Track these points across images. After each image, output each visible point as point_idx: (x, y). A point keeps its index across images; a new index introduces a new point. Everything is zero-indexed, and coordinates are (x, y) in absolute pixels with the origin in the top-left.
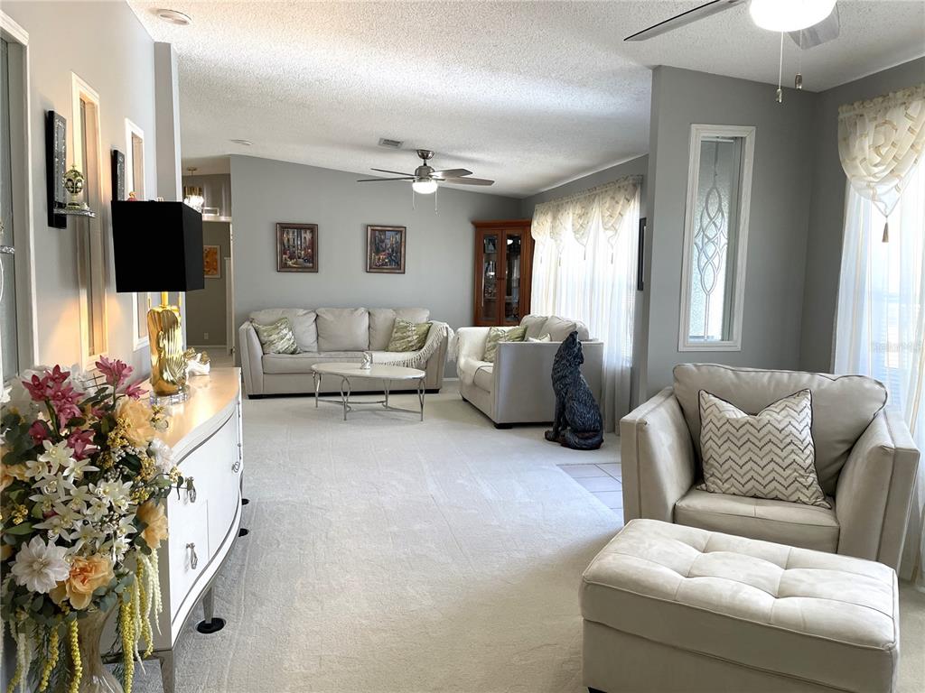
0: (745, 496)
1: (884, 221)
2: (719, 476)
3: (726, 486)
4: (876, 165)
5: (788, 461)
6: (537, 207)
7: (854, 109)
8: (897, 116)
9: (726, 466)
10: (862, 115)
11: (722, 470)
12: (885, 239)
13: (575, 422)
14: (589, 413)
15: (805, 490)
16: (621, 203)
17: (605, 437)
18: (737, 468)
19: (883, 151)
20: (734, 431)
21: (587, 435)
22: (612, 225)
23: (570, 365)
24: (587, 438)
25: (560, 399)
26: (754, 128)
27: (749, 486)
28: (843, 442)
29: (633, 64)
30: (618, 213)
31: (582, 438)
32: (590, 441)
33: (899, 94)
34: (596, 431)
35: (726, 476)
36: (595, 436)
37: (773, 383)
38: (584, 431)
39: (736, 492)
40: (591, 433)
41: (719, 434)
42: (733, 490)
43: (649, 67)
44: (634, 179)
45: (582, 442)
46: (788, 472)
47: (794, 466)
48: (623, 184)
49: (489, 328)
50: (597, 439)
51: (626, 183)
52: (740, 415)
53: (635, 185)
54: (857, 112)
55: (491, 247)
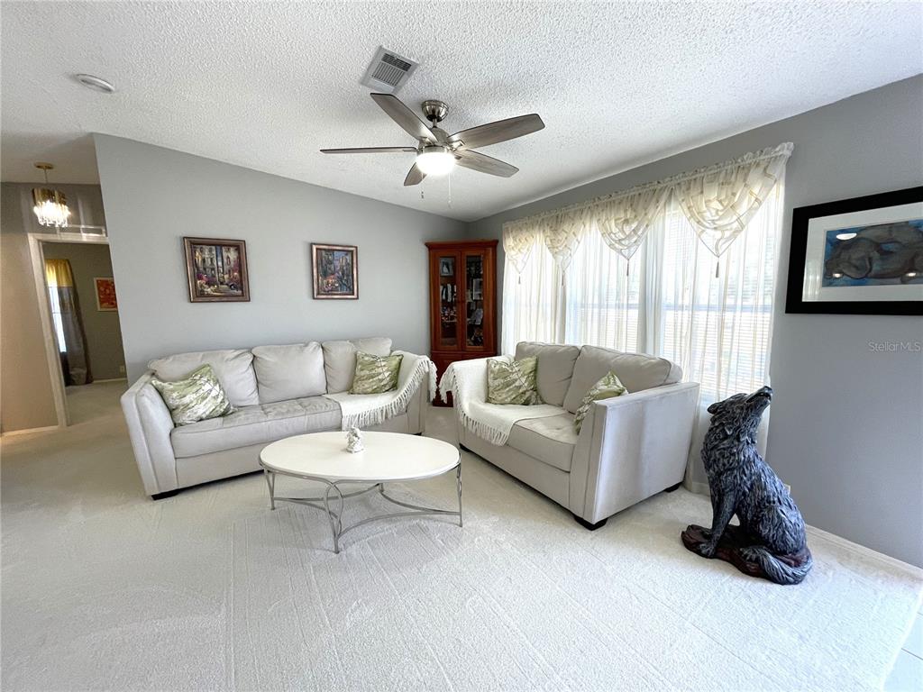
55: (445, 270)
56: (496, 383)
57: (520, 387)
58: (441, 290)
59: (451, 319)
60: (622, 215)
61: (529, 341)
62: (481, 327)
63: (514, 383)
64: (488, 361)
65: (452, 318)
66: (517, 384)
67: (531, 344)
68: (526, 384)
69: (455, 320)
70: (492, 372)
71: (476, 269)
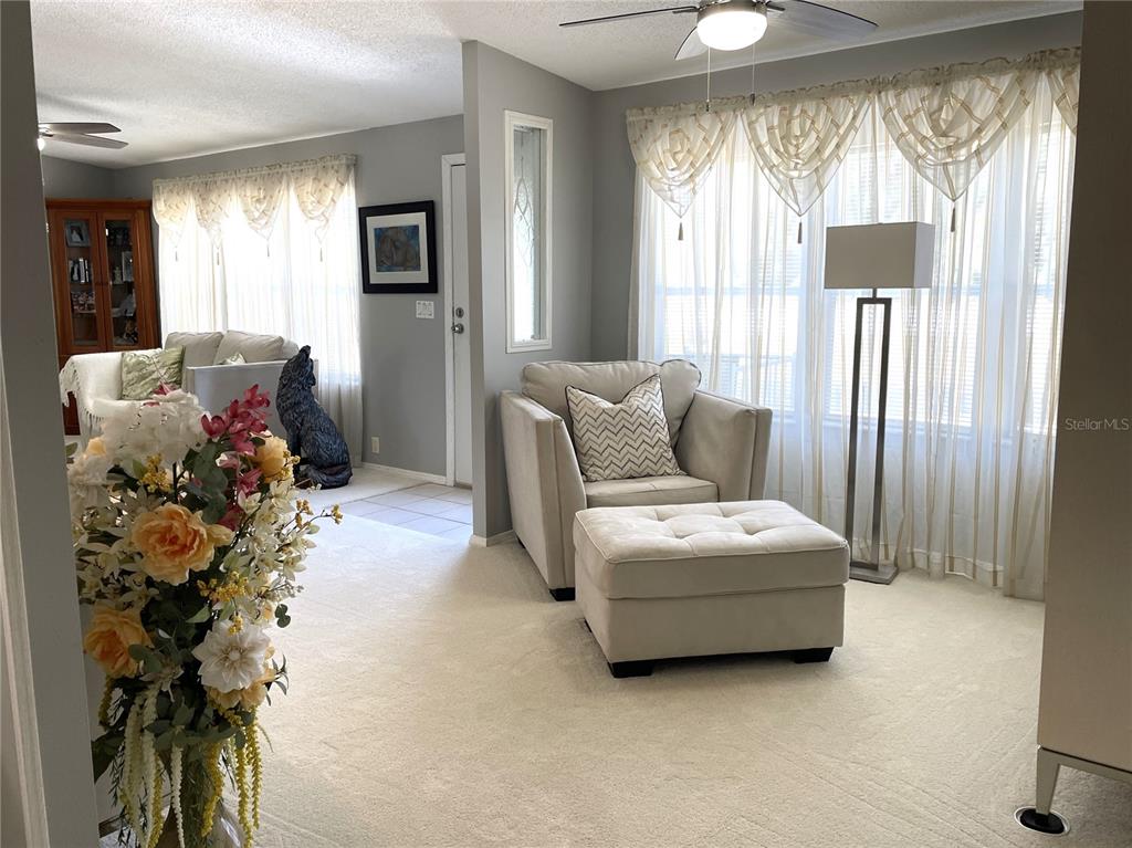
0: (622, 478)
1: (678, 221)
2: (599, 464)
3: (607, 472)
4: (673, 170)
5: (655, 440)
6: (156, 183)
7: (643, 114)
8: (688, 125)
9: (606, 454)
10: (651, 121)
11: (602, 459)
12: (680, 238)
13: (320, 457)
14: (335, 443)
15: (668, 464)
16: (332, 186)
17: (353, 470)
18: (616, 454)
19: (680, 157)
20: (610, 420)
21: (335, 469)
22: (322, 213)
23: (303, 388)
24: (336, 474)
25: (293, 431)
26: (551, 121)
27: (627, 468)
28: (677, 419)
29: (449, 33)
30: (330, 199)
31: (331, 475)
32: (340, 476)
33: (692, 106)
34: (345, 463)
35: (606, 464)
36: (344, 469)
37: (619, 374)
38: (332, 465)
39: (617, 476)
40: (340, 467)
41: (596, 425)
42: (614, 475)
43: (461, 41)
44: (347, 159)
45: (331, 478)
46: (656, 449)
47: (660, 443)
48: (333, 163)
49: (120, 353)
50: (346, 473)
51: (337, 162)
52: (607, 405)
53: (348, 167)
54: (646, 117)
55: (76, 237)
56: (130, 376)
57: (158, 379)
58: (71, 266)
59: (89, 309)
60: (256, 194)
61: (180, 332)
62: (133, 319)
63: (150, 375)
64: (123, 355)
65: (90, 307)
66: (154, 376)
67: (182, 334)
68: (166, 377)
69: (94, 311)
70: (126, 365)
71: (123, 239)
